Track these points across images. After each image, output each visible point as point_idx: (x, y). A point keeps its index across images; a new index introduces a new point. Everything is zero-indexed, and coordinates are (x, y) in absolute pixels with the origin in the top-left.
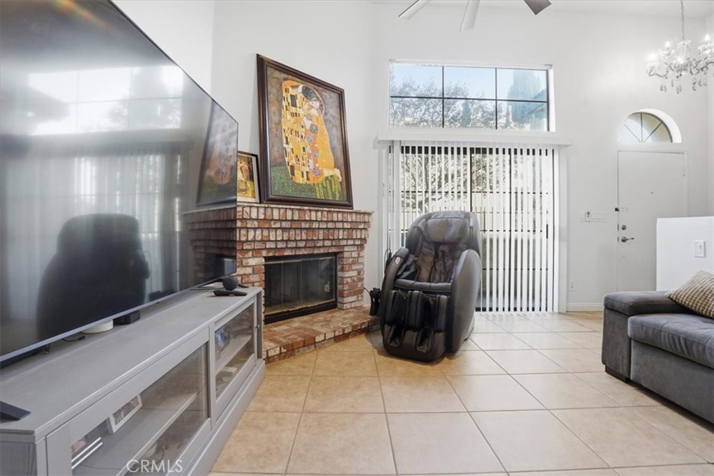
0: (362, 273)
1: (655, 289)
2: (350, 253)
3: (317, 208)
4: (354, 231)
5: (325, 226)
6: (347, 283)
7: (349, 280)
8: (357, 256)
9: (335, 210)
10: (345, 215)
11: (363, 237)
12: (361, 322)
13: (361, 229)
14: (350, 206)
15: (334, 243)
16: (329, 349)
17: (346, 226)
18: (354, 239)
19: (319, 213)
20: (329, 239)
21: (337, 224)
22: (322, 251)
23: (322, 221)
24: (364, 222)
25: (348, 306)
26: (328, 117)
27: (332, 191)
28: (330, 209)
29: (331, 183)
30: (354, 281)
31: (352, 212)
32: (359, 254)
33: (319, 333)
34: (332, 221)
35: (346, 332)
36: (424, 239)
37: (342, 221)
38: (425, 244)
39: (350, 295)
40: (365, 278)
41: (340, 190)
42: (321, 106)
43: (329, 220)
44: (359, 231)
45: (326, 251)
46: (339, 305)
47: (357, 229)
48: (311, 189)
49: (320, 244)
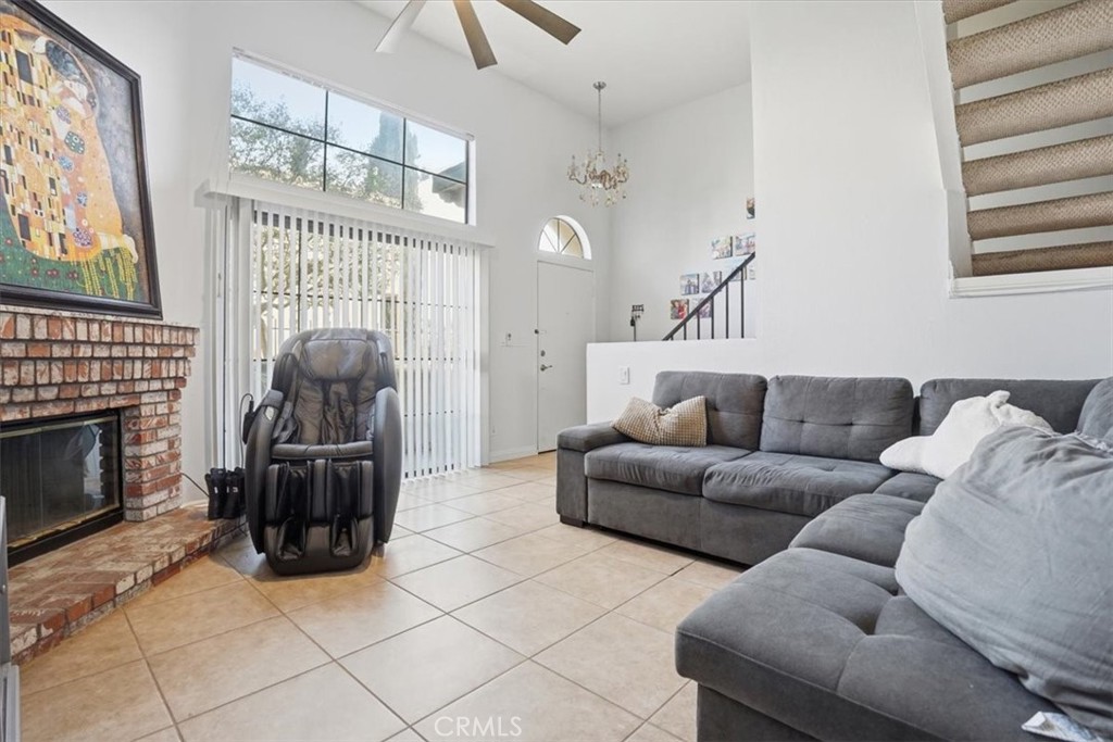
0: (177, 443)
1: (585, 423)
2: (153, 407)
3: (91, 316)
4: (164, 364)
5: (105, 353)
6: (149, 466)
7: (153, 461)
8: (166, 411)
9: (130, 320)
10: (149, 331)
11: (181, 375)
12: (200, 535)
13: (177, 359)
14: (158, 314)
15: (122, 389)
16: (147, 601)
17: (150, 352)
18: (162, 379)
19: (95, 327)
20: (112, 381)
21: (131, 349)
22: (94, 406)
23: (100, 343)
24: (185, 346)
25: (151, 512)
26: (108, 124)
27: (118, 281)
28: (118, 319)
29: (115, 264)
30: (162, 461)
31: (162, 326)
32: (170, 408)
33: (121, 576)
34: (123, 343)
35: (175, 559)
36: (302, 374)
37: (144, 344)
38: (305, 383)
39: (156, 489)
40: (183, 454)
41: (135, 280)
42: (91, 96)
43: (116, 341)
44: (173, 364)
45: (104, 406)
46: (129, 515)
47: (169, 359)
48: (73, 272)
49: (92, 391)
